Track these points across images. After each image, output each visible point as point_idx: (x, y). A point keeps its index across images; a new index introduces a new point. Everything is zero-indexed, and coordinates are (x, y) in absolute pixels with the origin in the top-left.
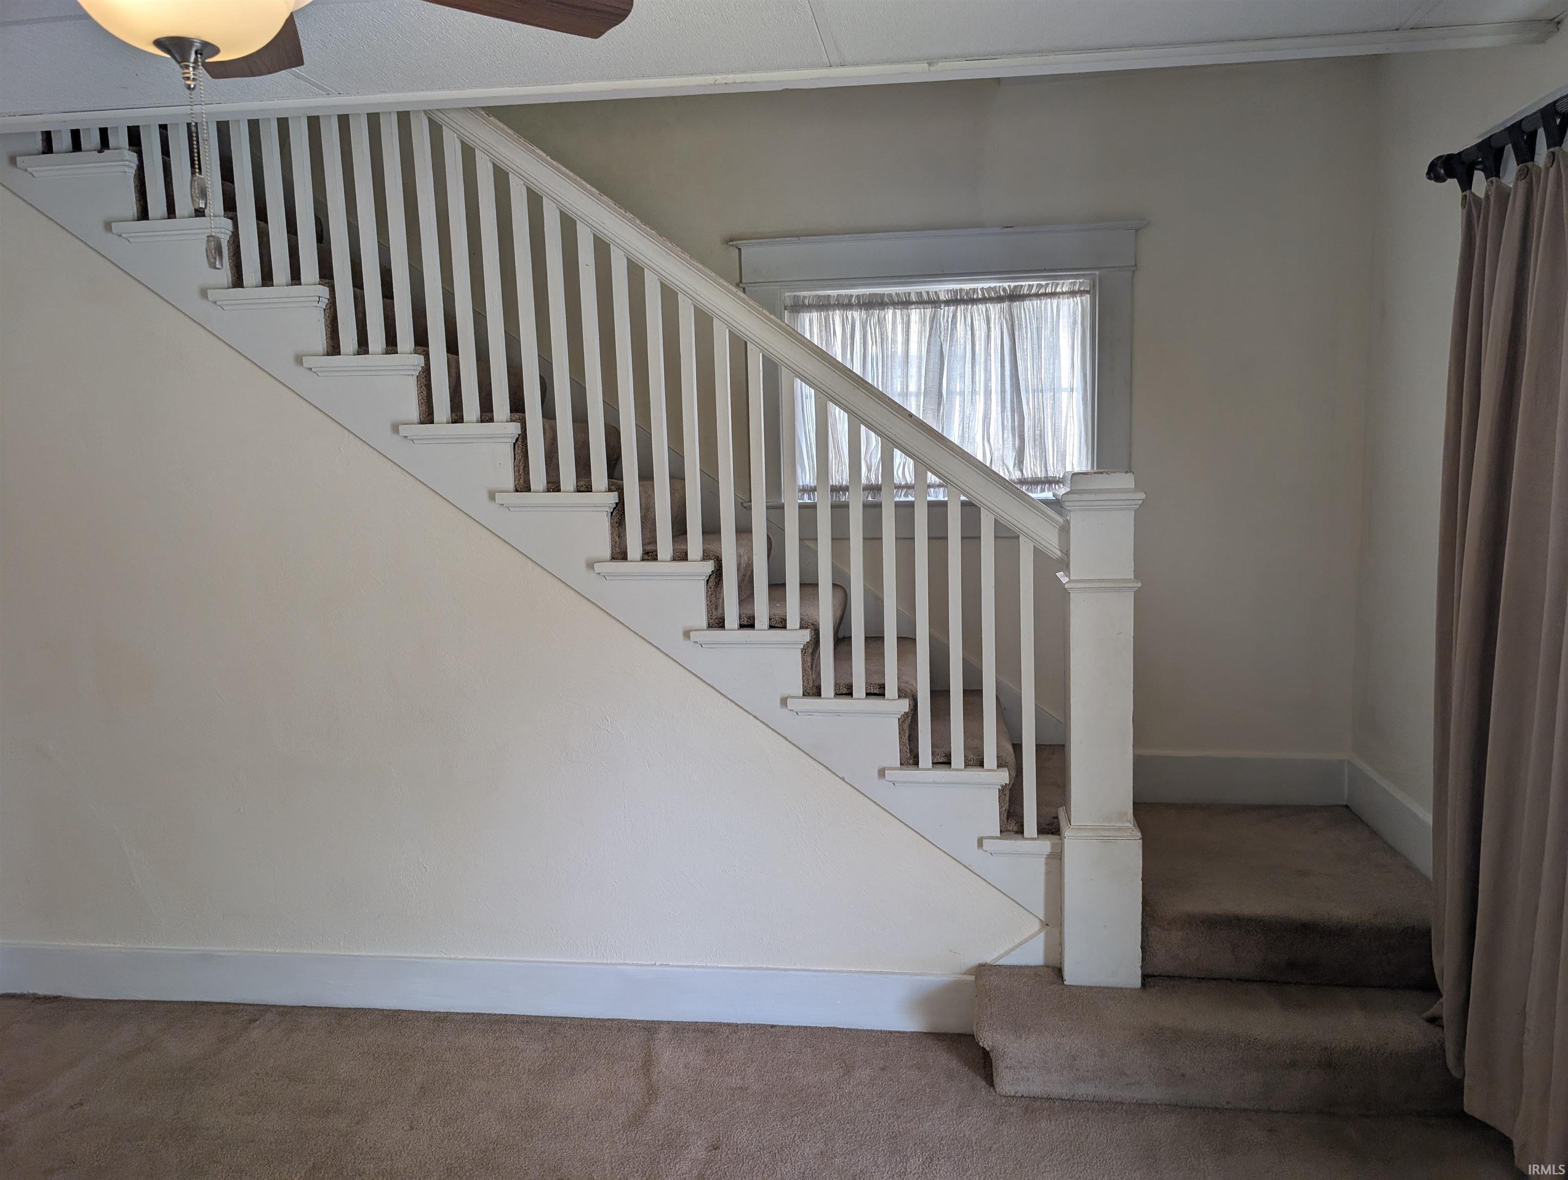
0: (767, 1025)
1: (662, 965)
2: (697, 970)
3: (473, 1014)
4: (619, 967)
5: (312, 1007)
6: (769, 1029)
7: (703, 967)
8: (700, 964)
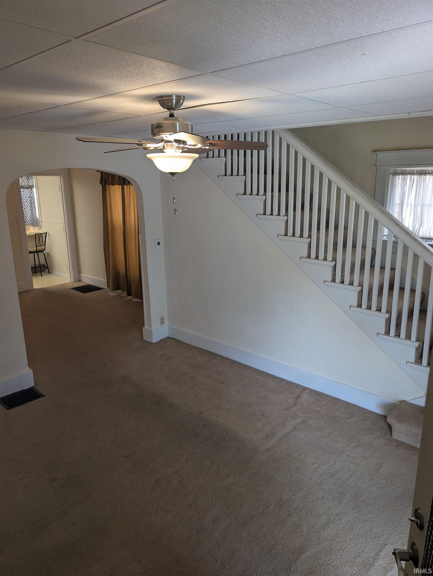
0: (337, 398)
1: (310, 373)
2: (319, 377)
3: (263, 371)
4: (299, 370)
5: (229, 359)
6: (337, 399)
7: (321, 377)
8: (321, 376)
